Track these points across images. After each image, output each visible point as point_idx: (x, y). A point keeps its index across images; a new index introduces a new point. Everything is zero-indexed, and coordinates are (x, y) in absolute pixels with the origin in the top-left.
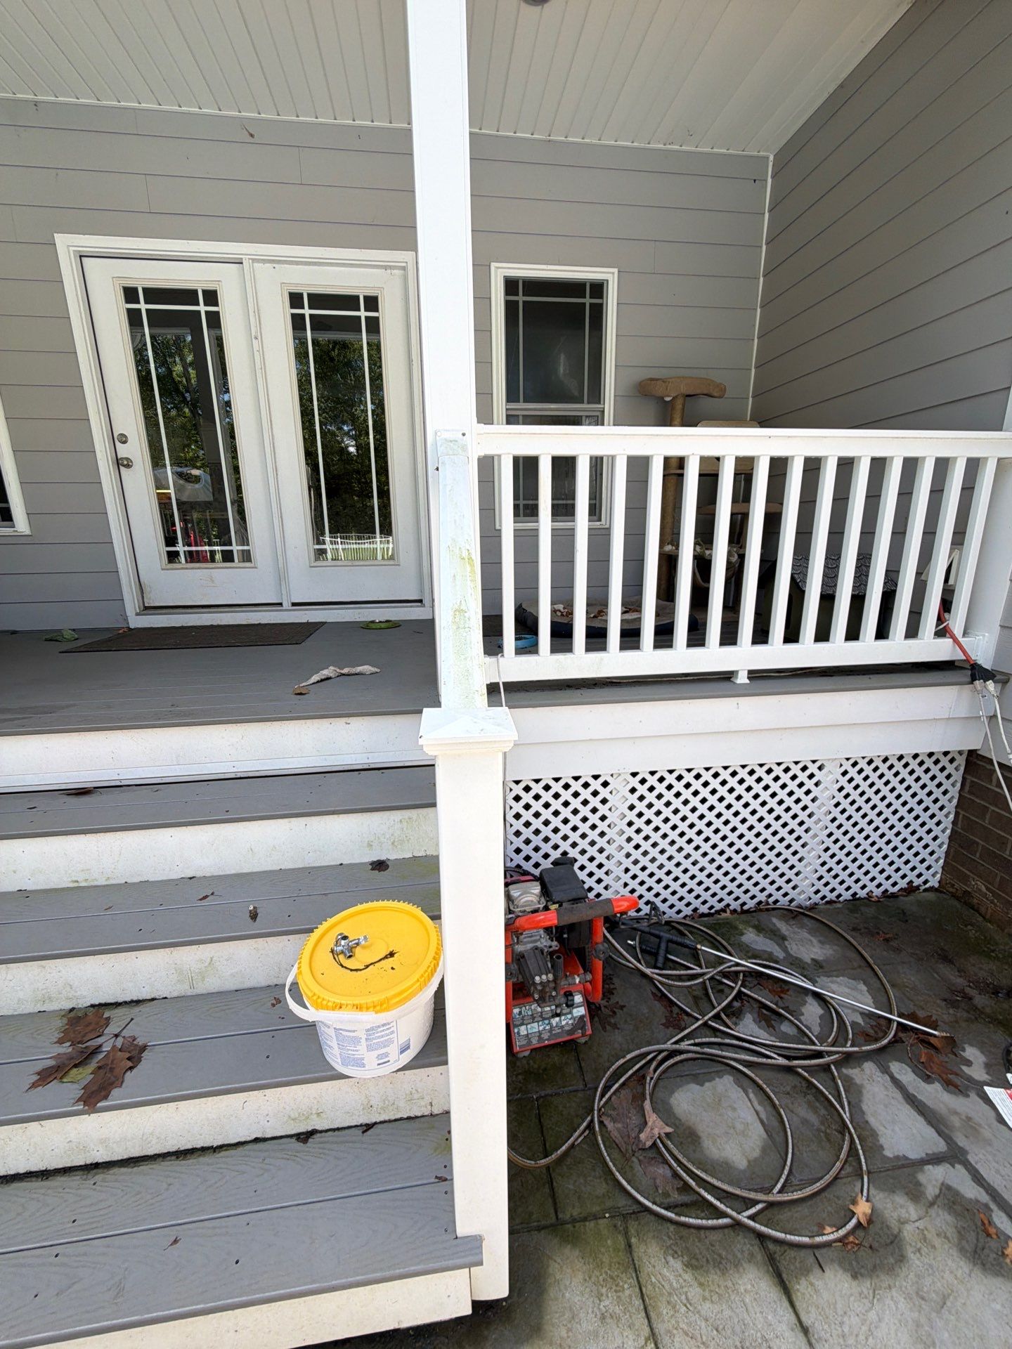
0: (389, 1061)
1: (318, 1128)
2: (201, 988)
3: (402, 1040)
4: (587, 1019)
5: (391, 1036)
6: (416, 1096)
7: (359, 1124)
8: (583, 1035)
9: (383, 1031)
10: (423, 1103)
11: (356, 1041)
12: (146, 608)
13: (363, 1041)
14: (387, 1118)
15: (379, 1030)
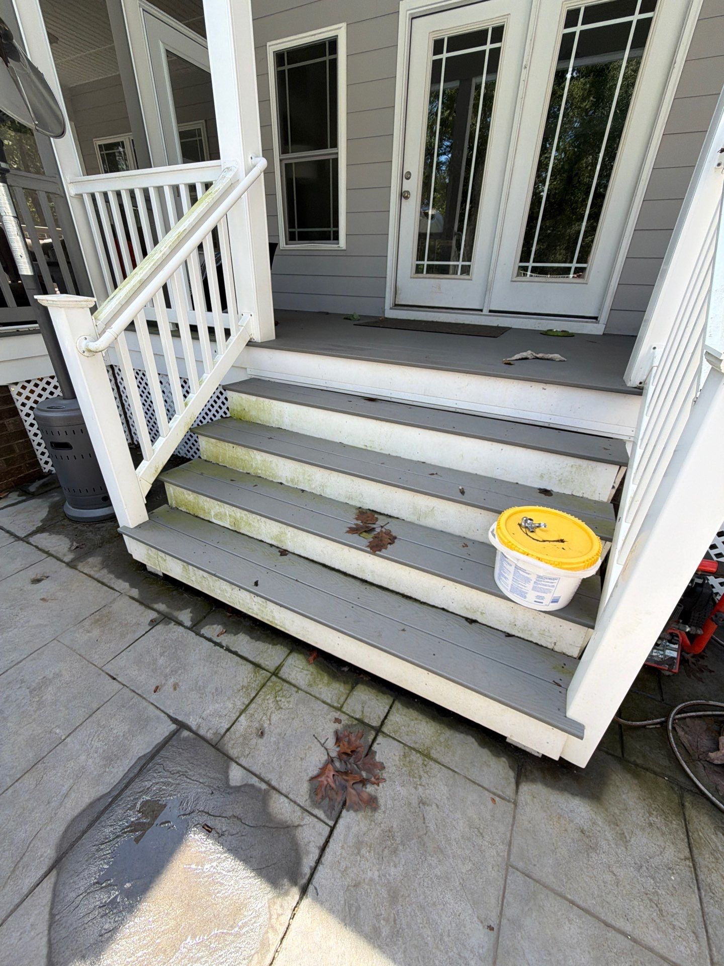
0: (542, 603)
1: (479, 620)
2: (423, 522)
3: (556, 595)
4: (677, 662)
5: (551, 588)
6: (547, 634)
7: (503, 630)
8: (669, 670)
9: (548, 582)
10: (550, 640)
11: (528, 580)
12: (396, 305)
13: (532, 582)
14: (522, 637)
15: (546, 580)
